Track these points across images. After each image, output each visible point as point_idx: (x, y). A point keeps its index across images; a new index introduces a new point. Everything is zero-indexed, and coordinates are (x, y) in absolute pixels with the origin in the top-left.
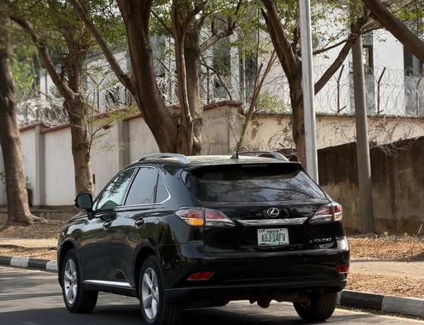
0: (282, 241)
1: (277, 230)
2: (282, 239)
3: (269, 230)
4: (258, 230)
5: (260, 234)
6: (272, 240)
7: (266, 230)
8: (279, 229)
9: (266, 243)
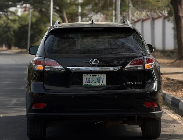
0: (101, 83)
1: (98, 74)
2: (101, 81)
3: (92, 75)
4: (83, 75)
5: (85, 77)
6: (94, 82)
7: (89, 75)
8: (99, 74)
9: (89, 84)
